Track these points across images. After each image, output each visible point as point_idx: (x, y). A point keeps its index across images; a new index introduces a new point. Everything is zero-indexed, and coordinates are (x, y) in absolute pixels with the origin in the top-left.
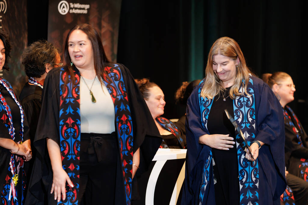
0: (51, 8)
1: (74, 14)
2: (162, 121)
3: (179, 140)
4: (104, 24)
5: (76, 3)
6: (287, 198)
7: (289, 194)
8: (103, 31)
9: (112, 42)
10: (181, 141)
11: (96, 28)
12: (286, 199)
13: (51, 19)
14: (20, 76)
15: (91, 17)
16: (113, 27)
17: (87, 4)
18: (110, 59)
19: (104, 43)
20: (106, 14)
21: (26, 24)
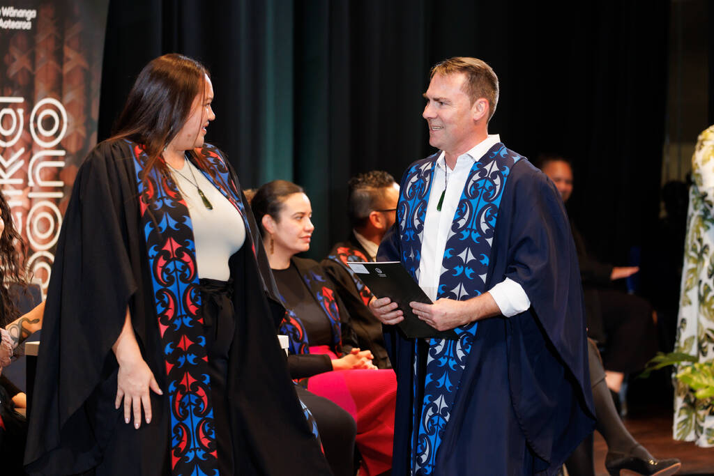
1: (1, 29)
4: (70, 53)
5: (7, 5)
8: (67, 68)
9: (87, 93)
11: (52, 63)
15: (41, 38)
16: (90, 60)
17: (32, 9)
18: (82, 132)
19: (69, 97)
20: (75, 30)
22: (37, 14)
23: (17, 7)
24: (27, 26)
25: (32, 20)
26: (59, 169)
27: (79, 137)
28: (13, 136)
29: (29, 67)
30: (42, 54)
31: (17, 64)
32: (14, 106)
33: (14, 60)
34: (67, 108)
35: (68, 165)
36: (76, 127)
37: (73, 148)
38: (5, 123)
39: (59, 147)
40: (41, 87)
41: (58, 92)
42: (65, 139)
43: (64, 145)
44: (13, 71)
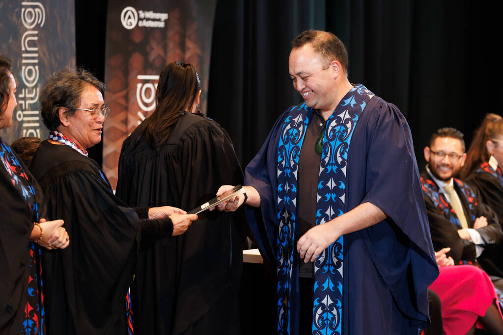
0: (110, 16)
1: (144, 28)
4: (190, 44)
5: (148, 10)
8: (188, 55)
11: (178, 51)
13: (111, 34)
15: (170, 34)
16: (203, 49)
17: (165, 13)
20: (193, 28)
21: (74, 44)
22: (169, 15)
23: (155, 11)
24: (161, 25)
25: (166, 21)
28: (151, 104)
29: (162, 54)
30: (171, 45)
31: (155, 52)
32: (153, 82)
33: (153, 49)
38: (147, 95)
44: (152, 57)
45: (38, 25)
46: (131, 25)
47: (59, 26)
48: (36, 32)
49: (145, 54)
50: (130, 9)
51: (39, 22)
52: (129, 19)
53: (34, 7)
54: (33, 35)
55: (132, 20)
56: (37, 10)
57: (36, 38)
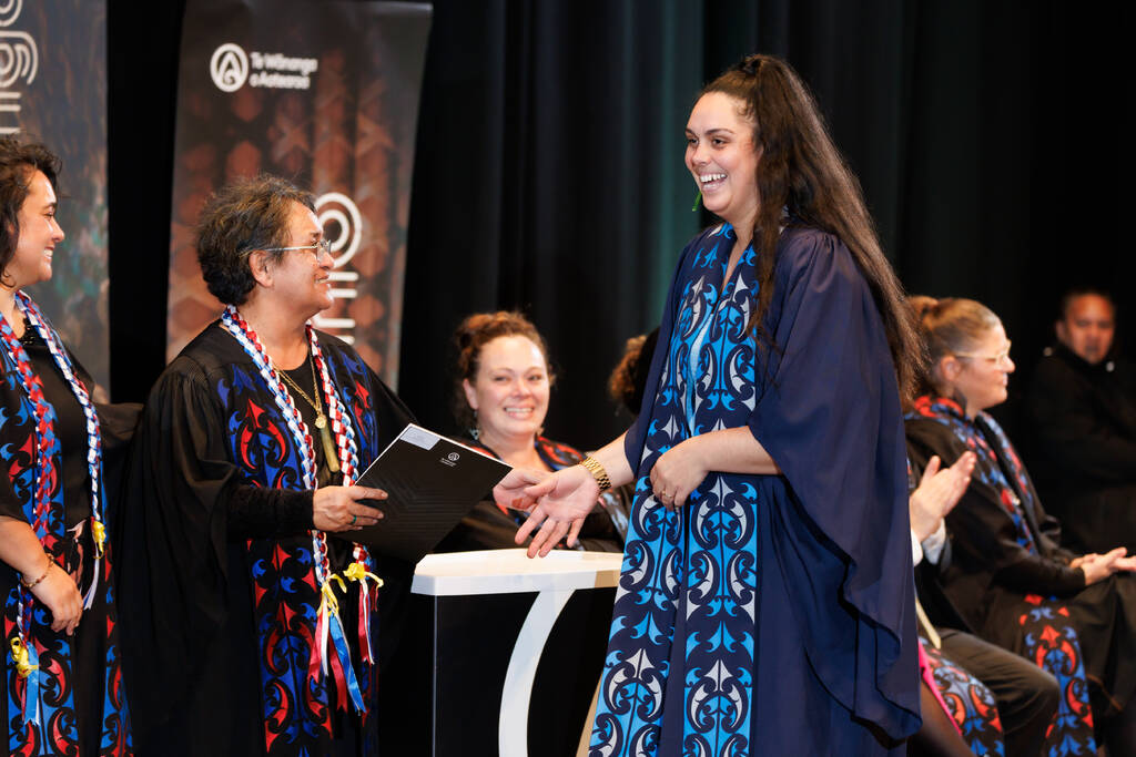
0: (187, 64)
1: (263, 89)
2: (558, 455)
3: (617, 519)
4: (367, 126)
5: (273, 51)
6: (978, 724)
7: (983, 709)
8: (363, 148)
9: (392, 186)
10: (620, 525)
11: (339, 140)
12: (974, 728)
13: (188, 104)
14: (80, 297)
15: (323, 103)
16: (396, 137)
17: (310, 58)
18: (383, 245)
19: (365, 191)
20: (374, 91)
21: (103, 121)
23: (289, 54)
24: (302, 83)
25: (312, 75)
26: (348, 301)
27: (378, 254)
29: (303, 146)
30: (324, 127)
31: (288, 139)
33: (281, 135)
34: (362, 208)
35: (361, 295)
36: (374, 237)
37: (369, 269)
39: (348, 268)
40: (322, 176)
41: (348, 184)
42: (359, 256)
43: (355, 265)
44: (281, 151)
45: (21, 81)
46: (233, 82)
47: (68, 84)
48: (16, 95)
49: (265, 147)
50: (231, 50)
51: (24, 73)
52: (230, 69)
53: (12, 42)
54: (10, 102)
55: (235, 73)
56: (19, 48)
57: (16, 108)
